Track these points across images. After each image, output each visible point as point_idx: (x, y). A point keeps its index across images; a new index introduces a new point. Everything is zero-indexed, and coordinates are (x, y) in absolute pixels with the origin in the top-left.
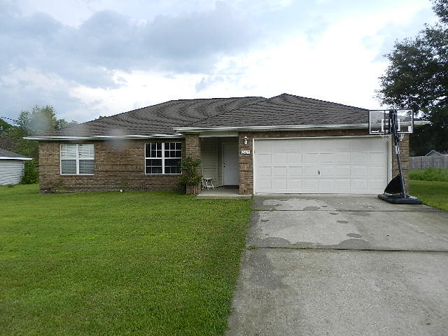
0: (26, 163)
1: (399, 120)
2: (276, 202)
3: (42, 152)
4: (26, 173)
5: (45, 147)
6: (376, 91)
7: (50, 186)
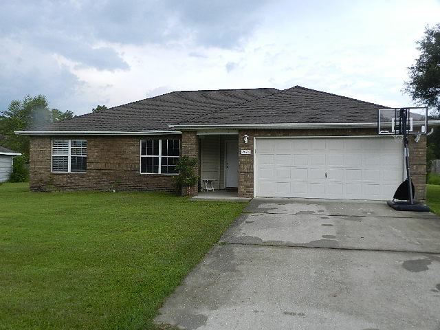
0: (16, 159)
1: (411, 119)
2: (273, 205)
3: (33, 147)
4: (15, 170)
5: (36, 142)
6: (406, 83)
7: (41, 184)
